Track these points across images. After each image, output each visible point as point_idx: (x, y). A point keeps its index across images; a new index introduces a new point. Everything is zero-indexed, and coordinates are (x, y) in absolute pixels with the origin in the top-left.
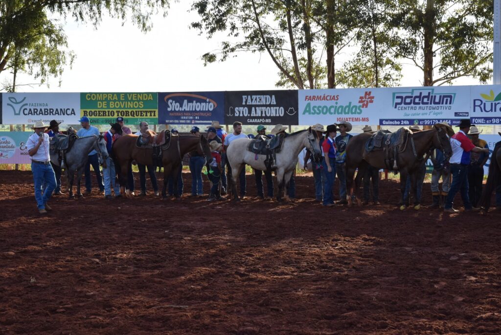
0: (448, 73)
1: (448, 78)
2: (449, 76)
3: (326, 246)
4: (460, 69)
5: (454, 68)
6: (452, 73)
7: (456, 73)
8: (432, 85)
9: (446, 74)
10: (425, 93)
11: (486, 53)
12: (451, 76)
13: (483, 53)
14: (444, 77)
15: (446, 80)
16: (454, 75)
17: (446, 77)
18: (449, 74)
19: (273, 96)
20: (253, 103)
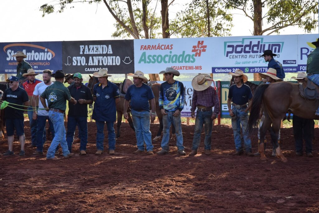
0: (276, 23)
1: (276, 28)
2: (277, 26)
3: (158, 192)
4: (287, 19)
5: (282, 18)
6: (280, 23)
7: (284, 23)
8: (262, 35)
9: (275, 24)
10: (255, 42)
11: (311, 4)
12: (280, 25)
13: (309, 4)
14: (273, 27)
15: (274, 30)
16: (282, 24)
17: (274, 27)
18: (278, 23)
19: (110, 46)
20: (91, 53)
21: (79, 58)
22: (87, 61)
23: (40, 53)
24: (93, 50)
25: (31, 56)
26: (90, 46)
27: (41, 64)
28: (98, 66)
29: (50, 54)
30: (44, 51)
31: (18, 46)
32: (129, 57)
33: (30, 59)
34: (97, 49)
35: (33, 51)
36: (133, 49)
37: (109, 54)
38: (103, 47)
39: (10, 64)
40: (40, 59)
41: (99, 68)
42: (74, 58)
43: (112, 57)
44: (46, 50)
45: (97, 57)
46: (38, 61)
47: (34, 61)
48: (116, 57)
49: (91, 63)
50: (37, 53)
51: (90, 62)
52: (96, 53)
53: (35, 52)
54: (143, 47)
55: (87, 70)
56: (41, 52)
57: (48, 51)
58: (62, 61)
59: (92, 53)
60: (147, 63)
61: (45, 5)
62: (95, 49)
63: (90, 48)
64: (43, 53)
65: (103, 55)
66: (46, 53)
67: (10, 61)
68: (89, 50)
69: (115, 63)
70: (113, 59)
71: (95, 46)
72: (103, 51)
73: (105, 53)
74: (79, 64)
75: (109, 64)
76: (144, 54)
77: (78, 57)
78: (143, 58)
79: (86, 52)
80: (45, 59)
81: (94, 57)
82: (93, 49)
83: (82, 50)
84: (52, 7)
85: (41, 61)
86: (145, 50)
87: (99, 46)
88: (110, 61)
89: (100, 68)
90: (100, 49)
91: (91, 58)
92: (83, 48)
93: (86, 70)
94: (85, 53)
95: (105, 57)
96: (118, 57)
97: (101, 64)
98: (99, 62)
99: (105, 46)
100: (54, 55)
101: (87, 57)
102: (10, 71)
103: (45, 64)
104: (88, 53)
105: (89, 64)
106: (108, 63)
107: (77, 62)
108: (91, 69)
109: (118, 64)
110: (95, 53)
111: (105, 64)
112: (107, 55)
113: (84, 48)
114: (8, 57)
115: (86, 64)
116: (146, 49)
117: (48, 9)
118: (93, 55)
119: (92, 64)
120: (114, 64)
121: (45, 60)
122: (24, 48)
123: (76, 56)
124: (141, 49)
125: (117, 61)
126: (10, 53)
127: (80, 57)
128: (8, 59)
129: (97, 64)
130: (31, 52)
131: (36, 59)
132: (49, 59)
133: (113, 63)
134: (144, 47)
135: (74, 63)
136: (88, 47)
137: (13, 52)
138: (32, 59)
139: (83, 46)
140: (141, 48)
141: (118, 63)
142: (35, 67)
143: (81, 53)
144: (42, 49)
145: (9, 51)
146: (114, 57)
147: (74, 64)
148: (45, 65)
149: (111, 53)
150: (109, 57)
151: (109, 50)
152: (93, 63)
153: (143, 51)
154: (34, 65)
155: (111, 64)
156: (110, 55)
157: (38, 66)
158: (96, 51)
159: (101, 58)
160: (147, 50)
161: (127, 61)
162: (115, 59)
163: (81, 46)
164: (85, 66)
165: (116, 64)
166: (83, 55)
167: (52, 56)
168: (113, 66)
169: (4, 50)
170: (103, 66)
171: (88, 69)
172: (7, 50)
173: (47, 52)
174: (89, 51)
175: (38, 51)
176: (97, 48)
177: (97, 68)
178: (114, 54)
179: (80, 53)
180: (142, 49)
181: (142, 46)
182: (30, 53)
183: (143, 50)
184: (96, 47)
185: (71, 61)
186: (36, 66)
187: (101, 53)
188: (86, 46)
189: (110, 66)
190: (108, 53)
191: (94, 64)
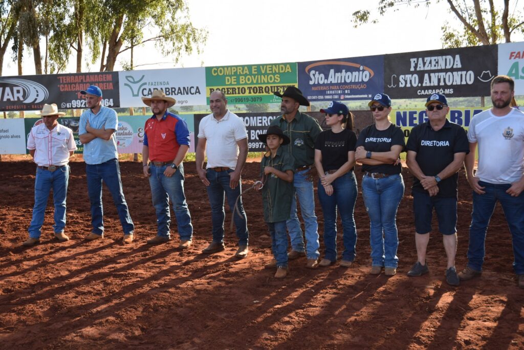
19: (458, 57)
20: (426, 68)
21: (408, 77)
22: (421, 80)
23: (354, 73)
24: (430, 65)
25: (341, 77)
26: (426, 59)
27: (354, 87)
28: (439, 87)
29: (367, 73)
30: (358, 70)
31: (324, 66)
32: (489, 71)
33: (339, 82)
34: (437, 63)
35: (344, 71)
36: (497, 59)
37: (455, 69)
38: (446, 59)
39: (313, 89)
40: (353, 81)
41: (439, 90)
42: (401, 77)
43: (460, 73)
44: (361, 68)
45: (437, 74)
46: (351, 83)
47: (345, 83)
48: (467, 73)
49: (426, 83)
50: (349, 73)
51: (425, 81)
52: (436, 68)
53: (346, 72)
54: (515, 54)
55: (421, 92)
56: (354, 71)
57: (364, 69)
58: (383, 82)
59: (429, 68)
60: (520, 79)
61: (358, 12)
62: (434, 63)
63: (425, 61)
64: (357, 73)
65: (446, 71)
66: (361, 72)
67: (314, 85)
68: (424, 64)
69: (466, 81)
70: (461, 75)
71: (433, 58)
72: (446, 65)
73: (448, 67)
74: (408, 85)
75: (454, 83)
76: (516, 66)
77: (406, 76)
78: (514, 72)
79: (420, 67)
80: (360, 80)
81: (432, 75)
82: (430, 62)
83: (413, 65)
84: (368, 13)
85: (355, 83)
86: (517, 59)
87: (440, 58)
88: (456, 79)
89: (441, 90)
90: (442, 62)
91: (426, 76)
92: (414, 61)
93: (419, 92)
94: (418, 69)
95: (449, 73)
96: (471, 72)
97: (442, 84)
98: (439, 80)
99: (449, 57)
100: (372, 74)
101: (421, 74)
102: (314, 97)
103: (360, 86)
104: (422, 69)
105: (424, 85)
106: (453, 81)
107: (406, 82)
108: (426, 91)
109: (470, 83)
110: (433, 68)
111: (449, 84)
112: (452, 70)
113: (416, 62)
114: (311, 80)
115: (420, 85)
116: (519, 57)
117: (363, 17)
118: (429, 72)
119: (428, 84)
120: (464, 83)
121: (360, 82)
122: (331, 67)
123: (405, 74)
124: (510, 58)
125: (469, 78)
126: (314, 75)
127: (411, 75)
128: (311, 83)
129: (436, 84)
130: (341, 72)
131: (348, 81)
132: (366, 80)
133: (461, 81)
134: (517, 55)
135: (402, 84)
136: (423, 60)
137: (317, 72)
138: (343, 81)
139: (415, 59)
140: (511, 56)
141: (470, 80)
142: (346, 92)
143: (412, 69)
144: (356, 68)
145: (313, 72)
146: (464, 73)
147: (401, 86)
148: (359, 88)
149: (460, 66)
150: (456, 72)
151: (456, 63)
152: (430, 82)
153: (513, 61)
154: (346, 89)
155: (459, 83)
156: (457, 70)
157: (351, 90)
158: (435, 66)
159: (442, 75)
160: (521, 59)
161: (486, 77)
162: (466, 75)
163: (412, 60)
164: (418, 88)
165: (467, 83)
166: (415, 72)
167: (370, 75)
168: (461, 85)
169: (307, 71)
170: (446, 87)
171: (423, 91)
172: (309, 71)
173: (363, 71)
174: (424, 66)
175: (350, 69)
176: (437, 61)
177: (437, 90)
178: (465, 68)
179: (410, 70)
180: (513, 58)
181: (512, 53)
182: (339, 73)
183: (515, 58)
184: (435, 60)
185: (397, 81)
186: (348, 90)
187: (443, 67)
188: (420, 59)
189: (457, 85)
190: (455, 67)
191: (432, 84)
